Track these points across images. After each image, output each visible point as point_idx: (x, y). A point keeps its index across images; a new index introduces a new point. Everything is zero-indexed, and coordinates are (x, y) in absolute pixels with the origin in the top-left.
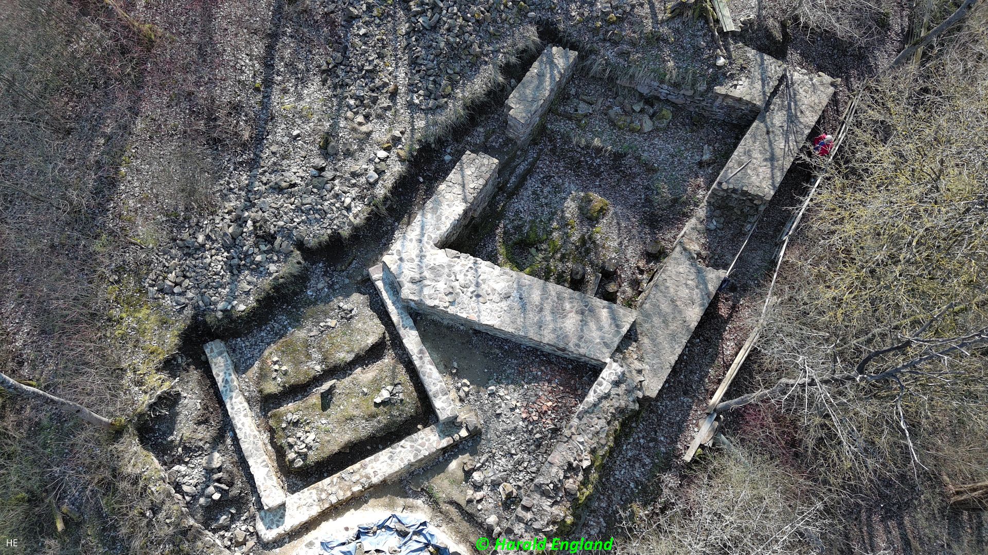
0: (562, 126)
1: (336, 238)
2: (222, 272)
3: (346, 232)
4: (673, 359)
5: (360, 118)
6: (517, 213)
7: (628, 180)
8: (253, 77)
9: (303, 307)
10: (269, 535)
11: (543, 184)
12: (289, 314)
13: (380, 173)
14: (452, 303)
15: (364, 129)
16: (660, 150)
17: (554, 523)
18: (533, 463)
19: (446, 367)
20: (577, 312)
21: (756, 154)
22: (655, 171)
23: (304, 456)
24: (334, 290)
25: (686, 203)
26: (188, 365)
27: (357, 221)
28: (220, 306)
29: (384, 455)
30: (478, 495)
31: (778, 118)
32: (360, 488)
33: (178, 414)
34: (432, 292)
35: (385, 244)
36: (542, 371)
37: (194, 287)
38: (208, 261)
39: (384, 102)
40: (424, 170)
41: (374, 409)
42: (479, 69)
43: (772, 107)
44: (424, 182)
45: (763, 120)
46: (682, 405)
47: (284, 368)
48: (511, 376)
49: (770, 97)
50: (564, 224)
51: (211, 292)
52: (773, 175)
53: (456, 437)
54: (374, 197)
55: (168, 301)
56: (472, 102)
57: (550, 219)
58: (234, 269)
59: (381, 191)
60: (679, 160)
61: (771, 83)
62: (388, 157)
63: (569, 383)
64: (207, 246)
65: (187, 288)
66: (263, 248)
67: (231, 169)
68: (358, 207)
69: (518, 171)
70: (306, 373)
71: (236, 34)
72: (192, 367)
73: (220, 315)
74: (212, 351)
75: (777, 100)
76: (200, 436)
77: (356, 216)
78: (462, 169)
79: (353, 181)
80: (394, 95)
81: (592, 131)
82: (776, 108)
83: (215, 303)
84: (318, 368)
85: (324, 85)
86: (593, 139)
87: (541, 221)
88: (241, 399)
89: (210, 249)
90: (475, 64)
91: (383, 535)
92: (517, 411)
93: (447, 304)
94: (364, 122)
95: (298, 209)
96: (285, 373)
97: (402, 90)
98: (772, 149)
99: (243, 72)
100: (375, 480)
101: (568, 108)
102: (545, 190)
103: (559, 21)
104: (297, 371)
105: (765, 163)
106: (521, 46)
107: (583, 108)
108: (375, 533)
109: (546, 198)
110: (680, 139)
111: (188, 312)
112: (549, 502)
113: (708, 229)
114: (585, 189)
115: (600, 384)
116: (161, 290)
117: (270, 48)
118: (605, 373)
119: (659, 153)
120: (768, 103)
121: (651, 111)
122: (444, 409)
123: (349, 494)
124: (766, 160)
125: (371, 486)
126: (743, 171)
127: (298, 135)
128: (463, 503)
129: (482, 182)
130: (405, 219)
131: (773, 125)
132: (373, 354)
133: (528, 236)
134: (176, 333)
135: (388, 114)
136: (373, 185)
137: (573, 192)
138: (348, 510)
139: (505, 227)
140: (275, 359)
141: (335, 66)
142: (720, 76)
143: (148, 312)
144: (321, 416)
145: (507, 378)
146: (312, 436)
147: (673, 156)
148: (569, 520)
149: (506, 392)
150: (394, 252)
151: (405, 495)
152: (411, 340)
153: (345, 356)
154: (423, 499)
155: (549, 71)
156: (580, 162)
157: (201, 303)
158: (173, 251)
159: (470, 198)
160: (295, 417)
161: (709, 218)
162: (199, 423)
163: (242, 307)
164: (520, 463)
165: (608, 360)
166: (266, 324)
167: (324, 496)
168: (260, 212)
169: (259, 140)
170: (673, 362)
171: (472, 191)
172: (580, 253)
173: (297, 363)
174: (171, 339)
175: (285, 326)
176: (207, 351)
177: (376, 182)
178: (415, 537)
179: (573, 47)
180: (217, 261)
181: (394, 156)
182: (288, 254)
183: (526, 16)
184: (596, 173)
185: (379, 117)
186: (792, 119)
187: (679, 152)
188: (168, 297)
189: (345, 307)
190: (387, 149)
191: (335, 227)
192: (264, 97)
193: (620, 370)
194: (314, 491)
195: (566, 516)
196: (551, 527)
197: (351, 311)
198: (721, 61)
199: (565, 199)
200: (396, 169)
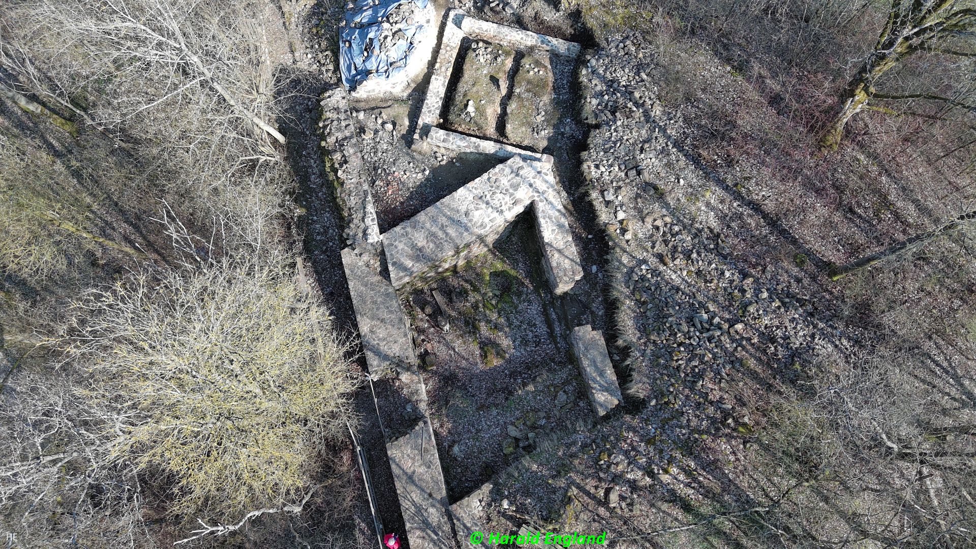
0: (563, 374)
1: (585, 147)
2: (614, 75)
3: (584, 154)
4: (351, 285)
5: (659, 223)
6: (530, 302)
7: (490, 391)
8: (748, 189)
9: (563, 111)
10: (452, 14)
11: (536, 336)
12: (565, 102)
13: (608, 203)
14: (489, 179)
15: (649, 220)
16: (490, 426)
17: (329, 134)
18: (369, 159)
19: (461, 158)
20: (423, 247)
21: (422, 470)
22: (478, 409)
23: (474, 50)
24: (558, 134)
25: (439, 409)
26: (575, 30)
27: (585, 166)
28: (593, 62)
29: (442, 91)
30: (380, 121)
31: (434, 515)
32: (436, 67)
33: (549, 5)
34: (505, 173)
35: (564, 182)
36: (411, 205)
37: (617, 55)
38: (627, 70)
39: (659, 248)
40: (596, 245)
41: (469, 98)
42: (639, 331)
43: (446, 519)
44: (587, 238)
45: (441, 502)
46: (327, 285)
47: (532, 73)
48: (425, 188)
49: (454, 524)
50: (497, 327)
51: (606, 62)
52: (400, 467)
53: (418, 131)
54: (594, 187)
55: (618, 37)
56: (618, 308)
57: (508, 319)
58: (611, 84)
59: (594, 195)
60: (472, 433)
61: (461, 533)
62: (616, 217)
63: (392, 214)
64: (637, 77)
65: (619, 51)
66: (610, 104)
67: (686, 130)
68: (594, 173)
69: (557, 323)
70: (519, 82)
71: (792, 201)
72: (573, 32)
73: (588, 57)
74: (574, 46)
75: (447, 528)
76: (529, 10)
77: (589, 167)
78: (572, 260)
79: (614, 184)
80: (661, 258)
81: (542, 391)
82: (442, 520)
83: (597, 60)
84: (518, 91)
85: (708, 228)
86: (535, 387)
87: (512, 313)
88: (534, 43)
89: (634, 78)
90: (644, 330)
91: (401, 54)
92: (402, 173)
93: (491, 176)
94: (655, 224)
95: (621, 139)
96: (528, 72)
97: (662, 268)
98: (416, 486)
99: (757, 184)
100: (433, 77)
101: (571, 388)
102: (531, 335)
103: (633, 419)
104: (524, 79)
105: (412, 469)
106: (635, 375)
107: (562, 397)
108: (405, 52)
109: (525, 329)
110: (485, 449)
111: (604, 44)
112: (340, 138)
113: (410, 401)
114: (509, 361)
115: (373, 220)
116: (627, 37)
117: (765, 216)
118: (376, 229)
119: (488, 423)
120: (450, 516)
121: (521, 445)
122: (437, 133)
123: (438, 60)
124: (414, 472)
125: (433, 73)
126: (420, 447)
127: (679, 182)
128: (382, 110)
129: (554, 264)
130: (570, 207)
131: (433, 506)
132: (501, 126)
133: (509, 295)
134: (594, 28)
135: (650, 244)
136: (602, 192)
137: (514, 351)
138: (432, 57)
139: (527, 287)
140: (541, 73)
141: (718, 243)
142: (496, 496)
143: (618, 22)
144: (489, 72)
145: (426, 186)
146: (482, 60)
147: (478, 431)
148: (323, 144)
149: (418, 178)
150: (548, 172)
151: (415, 90)
152: (489, 147)
153: (512, 107)
154: (405, 98)
155: (602, 382)
156: (529, 369)
157: (604, 53)
158: (649, 59)
159: (548, 249)
160: (499, 60)
161: (415, 409)
162: (536, 13)
163: (584, 72)
164: (375, 153)
165: (381, 237)
166: (569, 86)
167: (448, 48)
168: (638, 120)
169: (696, 160)
170: (349, 283)
171: (552, 253)
172: (470, 318)
173: (529, 82)
174: (591, 23)
175: (560, 95)
176: (576, 44)
177: (603, 197)
178: (386, 68)
179: (607, 418)
180: (624, 76)
181: (613, 221)
182: (596, 116)
183: (656, 397)
184: (513, 374)
185: (652, 236)
186: (426, 525)
187: (477, 439)
188: (620, 38)
189: (543, 133)
190: (621, 222)
191: (592, 151)
192: (728, 186)
193: (370, 241)
194: (454, 46)
195: (327, 143)
196: (328, 130)
197: (537, 133)
198: (505, 504)
199: (514, 342)
200: (604, 216)
